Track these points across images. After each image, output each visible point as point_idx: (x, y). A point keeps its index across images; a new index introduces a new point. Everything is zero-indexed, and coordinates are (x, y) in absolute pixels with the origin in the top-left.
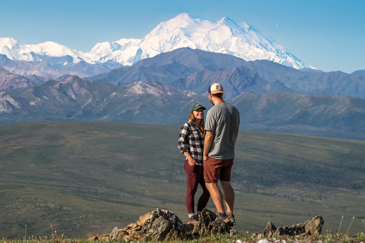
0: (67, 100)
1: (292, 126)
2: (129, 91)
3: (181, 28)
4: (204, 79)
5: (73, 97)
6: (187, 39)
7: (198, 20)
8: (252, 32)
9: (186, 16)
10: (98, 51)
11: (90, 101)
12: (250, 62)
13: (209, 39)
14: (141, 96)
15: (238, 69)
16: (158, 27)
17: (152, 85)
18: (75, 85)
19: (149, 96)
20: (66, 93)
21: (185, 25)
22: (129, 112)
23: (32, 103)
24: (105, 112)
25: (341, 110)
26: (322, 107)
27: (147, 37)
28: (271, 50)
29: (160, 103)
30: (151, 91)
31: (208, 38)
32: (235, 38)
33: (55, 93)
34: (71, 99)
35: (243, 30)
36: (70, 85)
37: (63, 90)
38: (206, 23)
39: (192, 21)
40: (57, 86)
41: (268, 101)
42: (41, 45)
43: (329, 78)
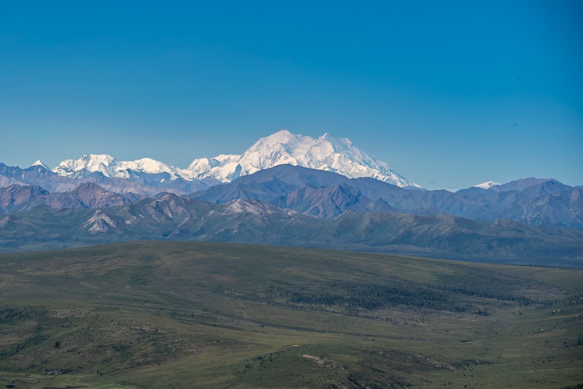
0: (163, 219)
1: (396, 246)
2: (227, 209)
3: (282, 144)
4: (306, 196)
5: (170, 215)
6: (287, 155)
7: (299, 135)
8: (355, 149)
9: (288, 132)
10: (196, 168)
11: (187, 219)
12: (353, 179)
13: (311, 155)
14: (240, 215)
15: (340, 187)
16: (258, 142)
17: (251, 203)
18: (172, 203)
19: (248, 214)
20: (162, 212)
21: (286, 140)
22: (227, 231)
23: (128, 222)
24: (202, 231)
25: (445, 230)
26: (426, 227)
27: (247, 153)
28: (375, 168)
29: (260, 221)
30: (251, 209)
31: (309, 154)
32: (338, 155)
33: (152, 211)
34: (168, 218)
35: (345, 147)
36: (167, 203)
37: (159, 208)
38: (308, 139)
39: (292, 136)
40: (153, 204)
41: (371, 220)
42: (138, 161)
43: (434, 196)
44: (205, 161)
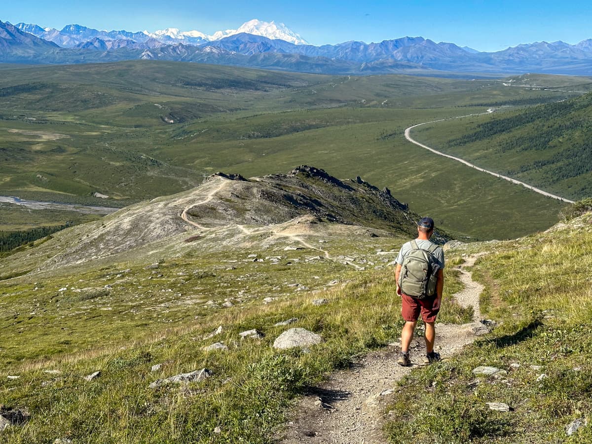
0: (175, 54)
1: (271, 67)
2: (204, 50)
3: (255, 26)
4: (247, 47)
5: (179, 53)
6: (257, 30)
7: (262, 22)
8: (286, 28)
9: (257, 20)
11: (186, 54)
12: (273, 40)
13: (267, 31)
14: (208, 53)
15: (262, 42)
16: (244, 24)
17: (215, 48)
18: (180, 47)
19: (212, 52)
20: (175, 51)
21: (256, 24)
22: (202, 60)
23: (159, 55)
24: (191, 60)
25: (294, 60)
26: (286, 59)
27: (239, 29)
29: (217, 56)
30: (214, 50)
31: (266, 30)
32: (279, 31)
33: (170, 51)
34: (178, 54)
35: (282, 27)
36: (178, 47)
37: (174, 49)
38: (266, 23)
39: (259, 22)
40: (172, 47)
41: (264, 56)
44: (220, 32)
